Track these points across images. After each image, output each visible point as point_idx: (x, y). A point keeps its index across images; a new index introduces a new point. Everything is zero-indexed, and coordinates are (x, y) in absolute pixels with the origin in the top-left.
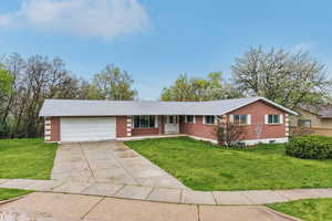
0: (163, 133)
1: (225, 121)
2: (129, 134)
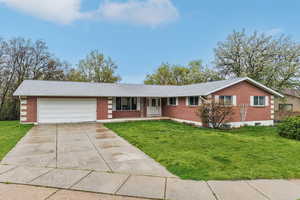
0: (145, 116)
1: (210, 102)
2: (110, 116)
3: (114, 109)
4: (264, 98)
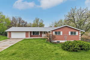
0: (42, 37)
2: (29, 37)
3: (32, 35)
4: (76, 32)
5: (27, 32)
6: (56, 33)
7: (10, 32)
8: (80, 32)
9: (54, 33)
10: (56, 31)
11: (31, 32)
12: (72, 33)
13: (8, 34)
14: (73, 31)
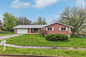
3: (33, 31)
4: (66, 28)
5: (28, 29)
6: (48, 29)
7: (16, 29)
8: (69, 28)
9: (47, 28)
10: (48, 27)
11: (32, 29)
12: (62, 29)
13: (15, 30)
14: (63, 27)
